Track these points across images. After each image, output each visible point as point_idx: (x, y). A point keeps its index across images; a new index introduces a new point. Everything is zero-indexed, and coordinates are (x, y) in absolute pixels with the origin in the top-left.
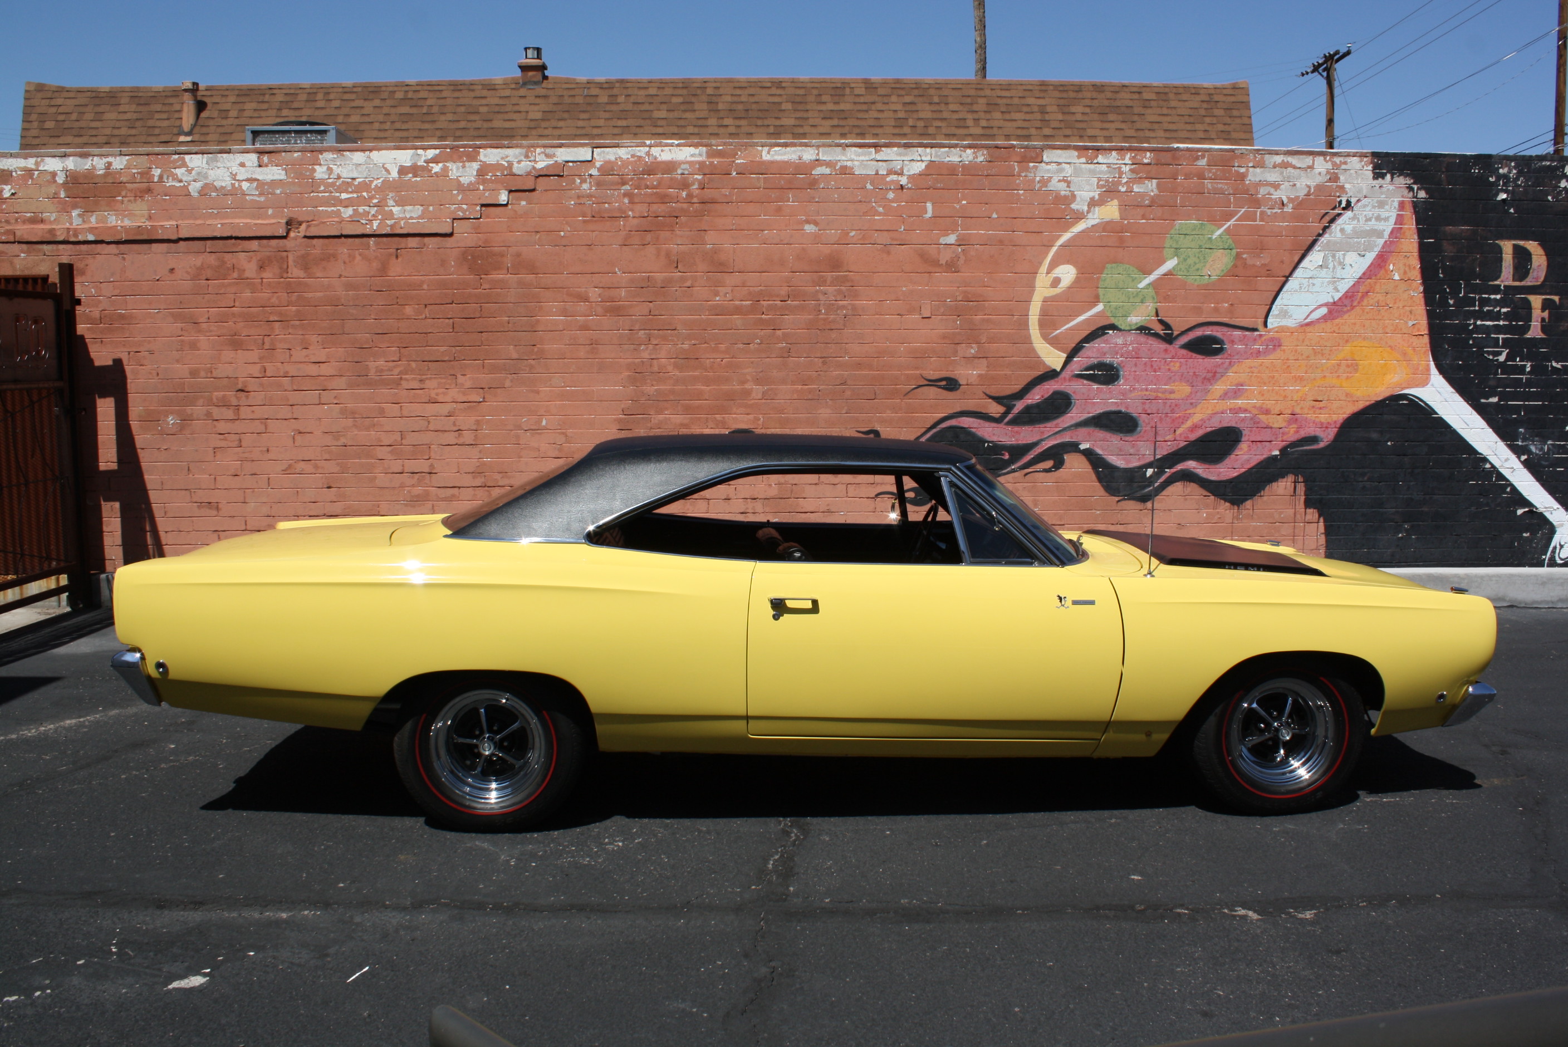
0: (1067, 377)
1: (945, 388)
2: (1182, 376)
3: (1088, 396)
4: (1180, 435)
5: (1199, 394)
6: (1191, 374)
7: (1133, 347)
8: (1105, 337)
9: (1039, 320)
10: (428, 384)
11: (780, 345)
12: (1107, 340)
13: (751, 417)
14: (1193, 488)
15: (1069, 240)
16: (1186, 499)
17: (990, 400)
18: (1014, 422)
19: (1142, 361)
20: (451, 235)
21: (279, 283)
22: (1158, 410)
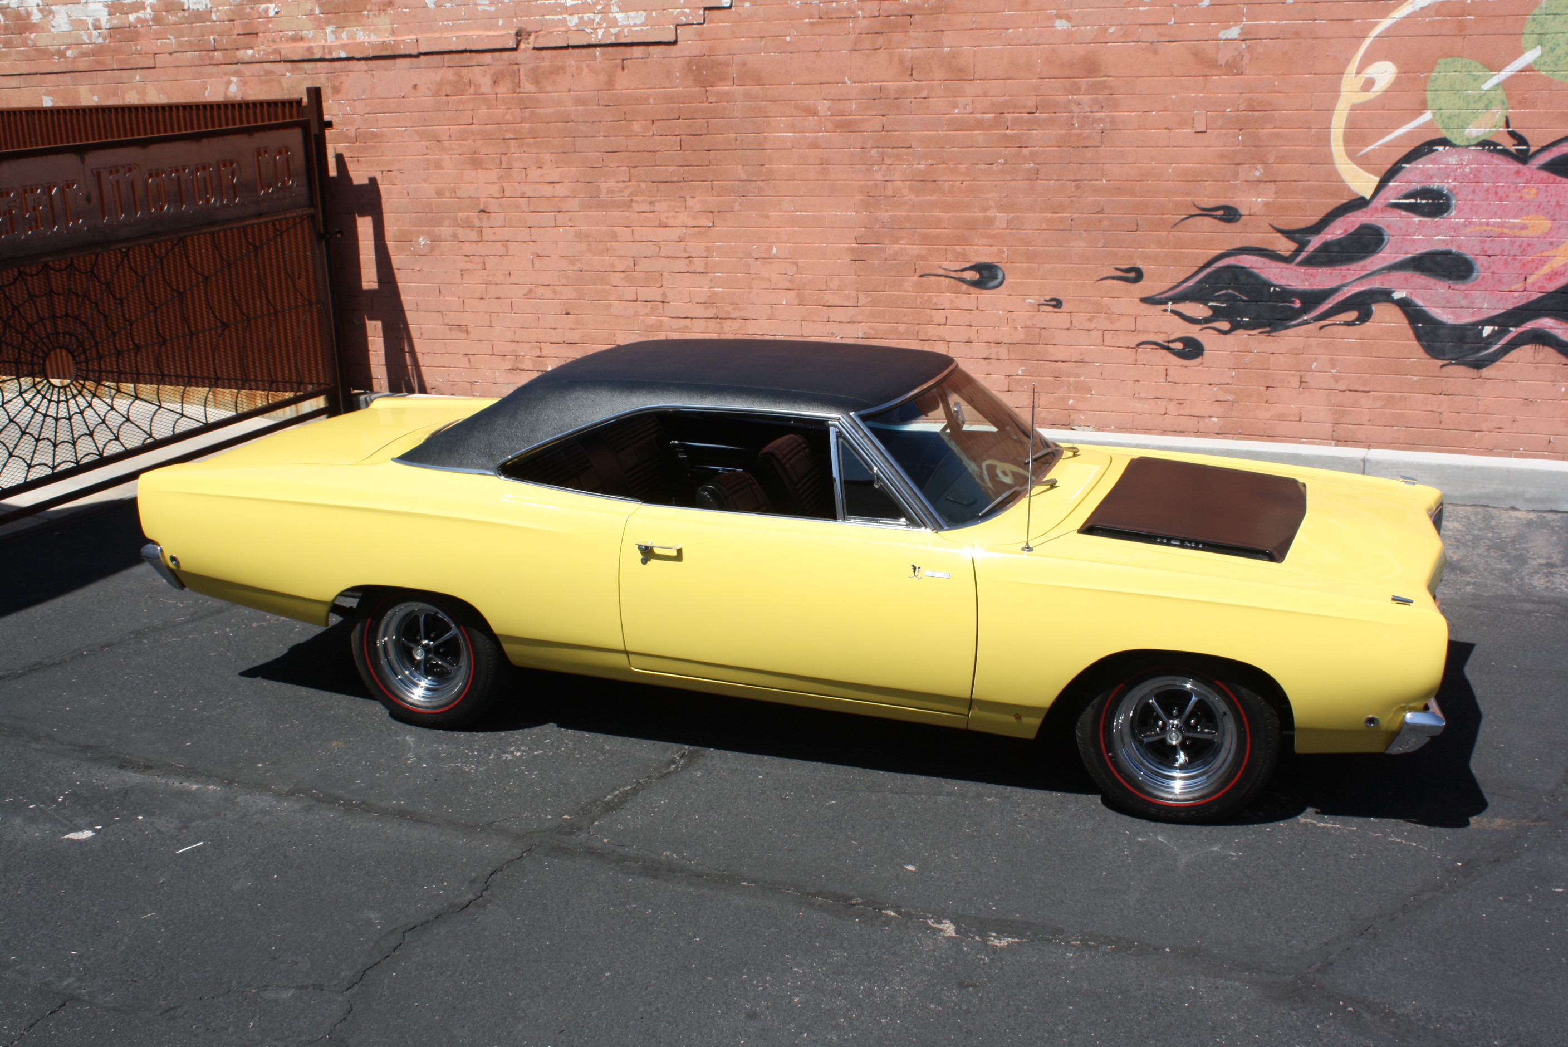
0: (1380, 206)
1: (1221, 219)
2: (1539, 206)
3: (1407, 231)
4: (1533, 284)
5: (1562, 231)
6: (1553, 204)
7: (1471, 169)
8: (1433, 155)
9: (1345, 133)
10: (660, 207)
11: (1027, 166)
12: (1435, 159)
13: (994, 249)
14: (1548, 353)
15: (1388, 29)
16: (1537, 368)
17: (1278, 235)
18: (1309, 262)
19: (1483, 187)
20: (675, 43)
21: (513, 98)
22: (1503, 250)
